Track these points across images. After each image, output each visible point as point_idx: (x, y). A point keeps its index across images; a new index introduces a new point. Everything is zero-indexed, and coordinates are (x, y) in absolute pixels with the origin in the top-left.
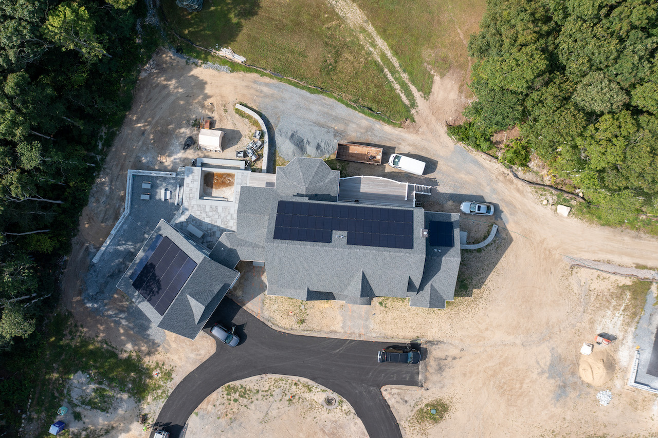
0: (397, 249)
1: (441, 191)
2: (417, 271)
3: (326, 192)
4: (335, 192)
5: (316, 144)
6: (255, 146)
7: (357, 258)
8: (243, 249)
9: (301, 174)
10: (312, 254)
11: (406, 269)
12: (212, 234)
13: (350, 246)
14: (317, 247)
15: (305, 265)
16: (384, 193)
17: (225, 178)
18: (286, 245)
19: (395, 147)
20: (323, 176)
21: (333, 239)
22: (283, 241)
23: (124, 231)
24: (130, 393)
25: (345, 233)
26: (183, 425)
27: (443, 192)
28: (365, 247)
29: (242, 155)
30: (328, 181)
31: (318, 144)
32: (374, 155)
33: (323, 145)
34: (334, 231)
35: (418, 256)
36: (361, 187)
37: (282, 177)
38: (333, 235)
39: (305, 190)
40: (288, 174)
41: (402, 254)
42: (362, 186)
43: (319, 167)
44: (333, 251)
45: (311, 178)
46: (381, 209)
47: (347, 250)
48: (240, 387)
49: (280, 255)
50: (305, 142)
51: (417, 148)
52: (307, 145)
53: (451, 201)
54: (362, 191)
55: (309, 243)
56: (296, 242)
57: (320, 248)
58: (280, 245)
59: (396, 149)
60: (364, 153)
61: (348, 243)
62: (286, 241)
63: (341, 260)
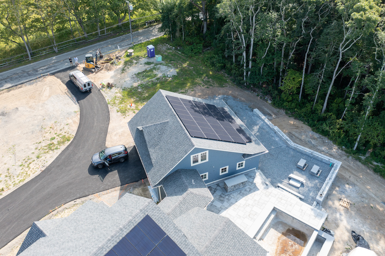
12: (222, 199)
23: (272, 136)
24: (134, 88)
26: (78, 102)
48: (58, 147)
49: (117, 214)
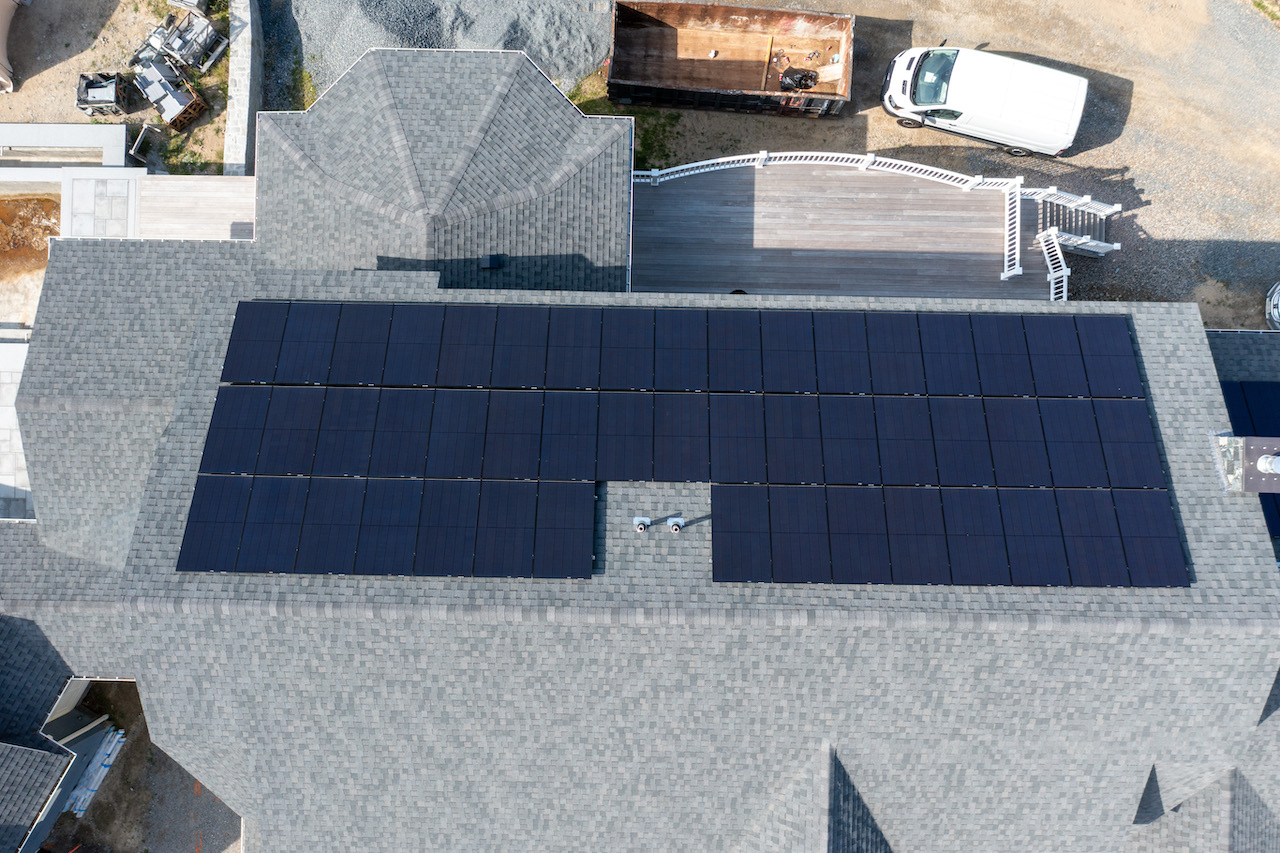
0: (1081, 596)
1: (1158, 234)
2: (1215, 732)
3: (555, 246)
4: (611, 244)
5: (505, 27)
6: (177, 43)
7: (791, 674)
8: (75, 618)
9: (398, 140)
10: (464, 663)
11: (1141, 724)
13: (736, 589)
14: (497, 616)
15: (431, 733)
16: (884, 246)
17: (25, 222)
18: (273, 611)
19: (910, 23)
20: (531, 151)
21: (612, 546)
22: (249, 579)
25: (697, 497)
27: (1168, 236)
28: (845, 592)
29: (108, 93)
30: (568, 178)
31: (514, 26)
32: (807, 65)
33: (538, 29)
34: (615, 490)
35: (1240, 633)
36: (758, 220)
37: (290, 170)
38: (613, 516)
39: (422, 232)
40: (321, 148)
41: (1120, 628)
42: (761, 214)
43: (505, 98)
44: (616, 636)
45: (460, 160)
46: (918, 317)
47: (722, 621)
49: (245, 680)
50: (448, 21)
51: (1020, 22)
52: (459, 34)
53: (1211, 282)
54: (761, 240)
55: (436, 583)
56: (344, 584)
57: (517, 616)
58: (226, 609)
59: (917, 32)
60: (751, 57)
61: (727, 568)
62: (272, 579)
63: (679, 687)
